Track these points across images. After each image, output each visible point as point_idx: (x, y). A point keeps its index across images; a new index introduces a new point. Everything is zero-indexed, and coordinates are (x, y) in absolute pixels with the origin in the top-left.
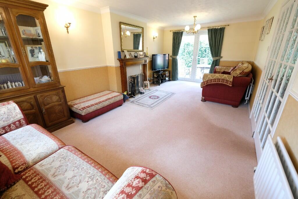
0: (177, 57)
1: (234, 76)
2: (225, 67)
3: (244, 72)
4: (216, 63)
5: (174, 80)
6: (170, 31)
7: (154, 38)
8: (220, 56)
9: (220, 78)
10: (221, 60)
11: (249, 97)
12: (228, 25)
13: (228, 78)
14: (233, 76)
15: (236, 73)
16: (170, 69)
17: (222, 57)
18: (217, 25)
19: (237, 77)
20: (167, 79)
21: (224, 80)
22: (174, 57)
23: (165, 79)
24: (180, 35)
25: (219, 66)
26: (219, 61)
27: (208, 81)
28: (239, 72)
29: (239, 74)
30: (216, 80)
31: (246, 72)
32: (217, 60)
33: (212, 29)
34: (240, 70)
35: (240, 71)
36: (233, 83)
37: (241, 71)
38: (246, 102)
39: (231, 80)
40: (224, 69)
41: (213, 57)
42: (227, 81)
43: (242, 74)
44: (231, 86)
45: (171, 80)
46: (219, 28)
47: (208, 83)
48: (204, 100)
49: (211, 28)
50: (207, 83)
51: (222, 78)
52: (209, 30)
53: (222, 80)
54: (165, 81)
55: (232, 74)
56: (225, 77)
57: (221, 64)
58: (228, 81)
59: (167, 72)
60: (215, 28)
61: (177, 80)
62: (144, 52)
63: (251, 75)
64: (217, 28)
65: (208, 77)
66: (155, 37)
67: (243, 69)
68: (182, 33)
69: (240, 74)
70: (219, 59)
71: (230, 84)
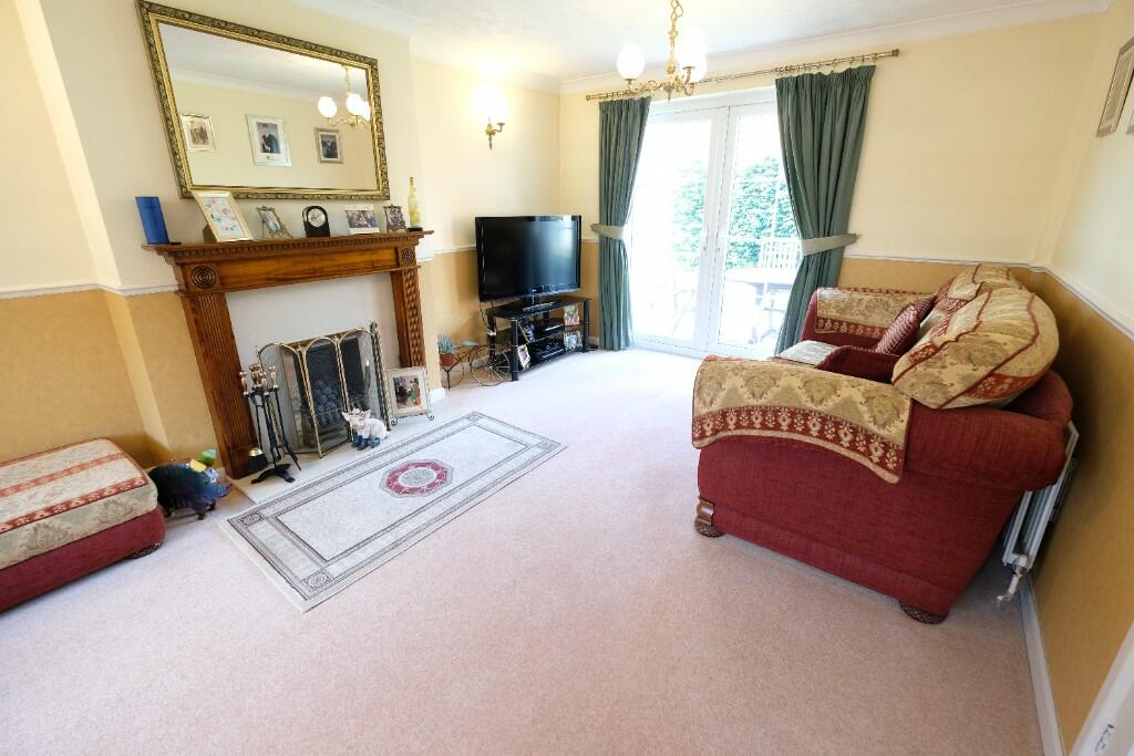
0: (620, 233)
1: (915, 403)
2: (871, 297)
3: (1001, 378)
4: (820, 270)
5: (612, 349)
6: (588, 98)
7: (491, 133)
8: (844, 229)
9: (810, 406)
10: (851, 252)
11: (1034, 547)
12: (896, 53)
13: (866, 417)
14: (908, 404)
15: (937, 384)
16: (591, 289)
17: (854, 238)
18: (829, 55)
19: (940, 410)
20: (571, 340)
21: (837, 424)
22: (609, 231)
23: (561, 342)
24: (635, 116)
25: (835, 285)
26: (841, 258)
27: (724, 414)
28: (964, 378)
29: (959, 388)
30: (776, 412)
31: (1024, 379)
32: (824, 256)
33: (798, 81)
34: (970, 359)
35: (967, 369)
36: (911, 456)
37: (982, 371)
38: (1012, 589)
39: (896, 431)
40: (864, 303)
41: (804, 235)
42: (863, 437)
43: (986, 395)
44: (892, 479)
45: (595, 348)
46: (841, 69)
47: (726, 428)
48: (711, 527)
49: (795, 75)
50: (715, 431)
51: (820, 408)
52: (781, 84)
53: (824, 420)
54: (560, 354)
55: (904, 385)
56: (848, 402)
57: (848, 275)
58: (869, 437)
59: (569, 309)
60: (814, 72)
61: (627, 344)
62: (388, 203)
63: (1062, 400)
64: (826, 71)
65: (726, 386)
66: (496, 127)
67: (1000, 358)
68: (643, 105)
69: (970, 391)
70: (842, 249)
71: (882, 463)
